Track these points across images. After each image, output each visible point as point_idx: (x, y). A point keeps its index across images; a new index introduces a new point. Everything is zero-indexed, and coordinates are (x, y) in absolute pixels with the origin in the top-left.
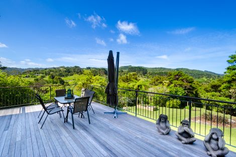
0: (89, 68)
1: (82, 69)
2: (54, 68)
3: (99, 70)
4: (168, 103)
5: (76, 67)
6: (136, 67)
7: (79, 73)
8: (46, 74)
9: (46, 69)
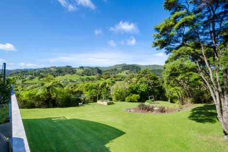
0: (82, 68)
1: (74, 68)
2: (45, 69)
3: (92, 69)
4: (126, 98)
5: (68, 67)
6: (130, 65)
7: (72, 73)
8: (36, 75)
9: (35, 70)
